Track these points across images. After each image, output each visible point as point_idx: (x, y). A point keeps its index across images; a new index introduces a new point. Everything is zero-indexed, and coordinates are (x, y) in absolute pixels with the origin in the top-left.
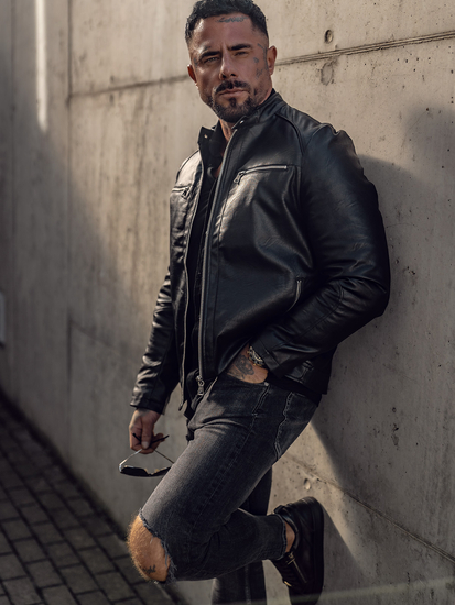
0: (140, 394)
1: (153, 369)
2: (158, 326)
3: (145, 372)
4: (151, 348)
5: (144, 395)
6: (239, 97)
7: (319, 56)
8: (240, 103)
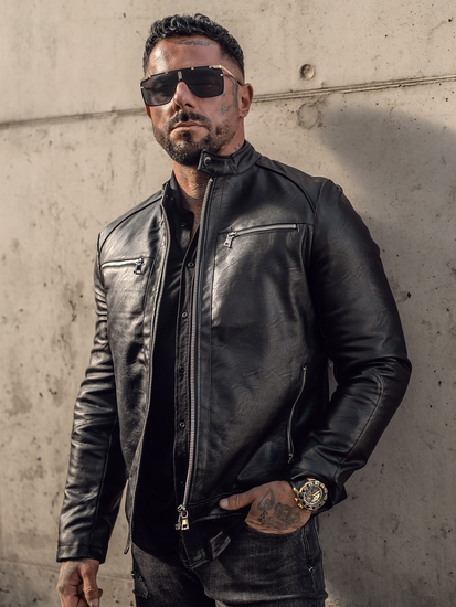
0: (73, 541)
1: (84, 505)
2: (86, 446)
3: (72, 511)
4: (78, 477)
5: (81, 540)
6: (194, 133)
7: (292, 95)
8: (197, 140)
